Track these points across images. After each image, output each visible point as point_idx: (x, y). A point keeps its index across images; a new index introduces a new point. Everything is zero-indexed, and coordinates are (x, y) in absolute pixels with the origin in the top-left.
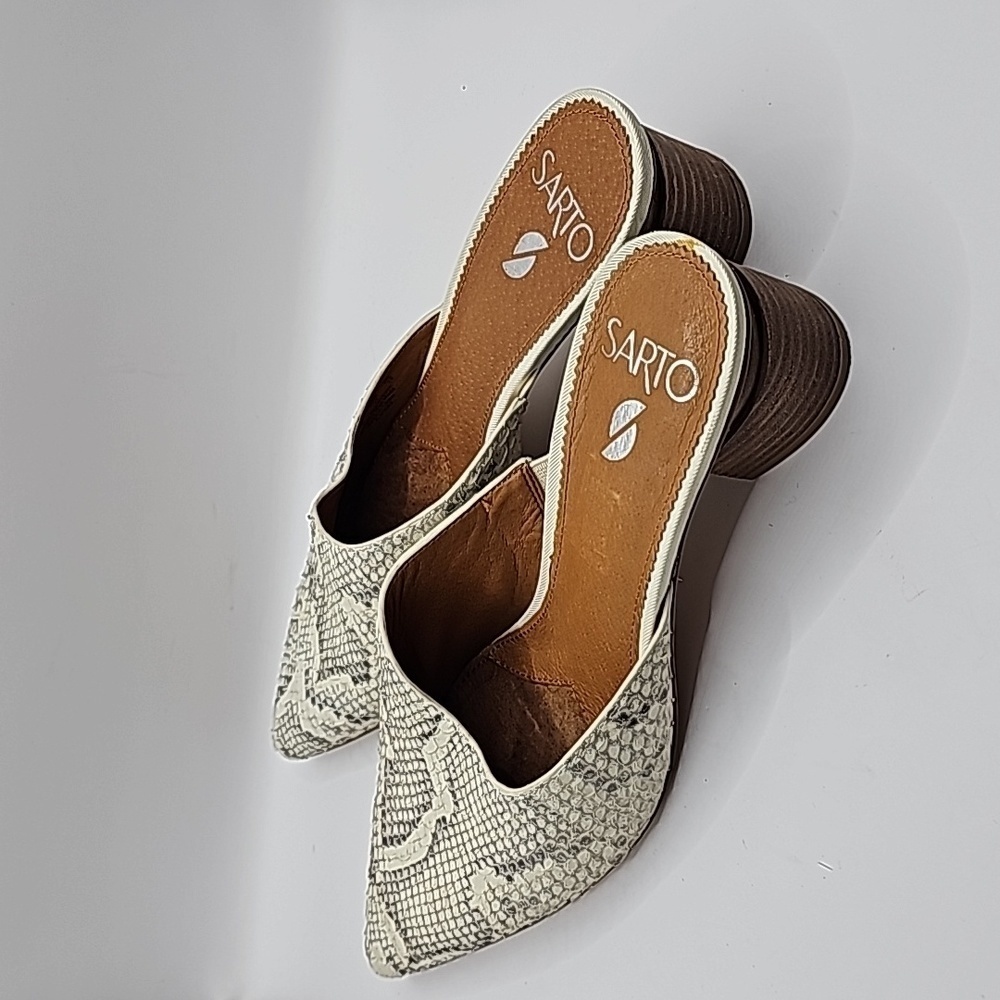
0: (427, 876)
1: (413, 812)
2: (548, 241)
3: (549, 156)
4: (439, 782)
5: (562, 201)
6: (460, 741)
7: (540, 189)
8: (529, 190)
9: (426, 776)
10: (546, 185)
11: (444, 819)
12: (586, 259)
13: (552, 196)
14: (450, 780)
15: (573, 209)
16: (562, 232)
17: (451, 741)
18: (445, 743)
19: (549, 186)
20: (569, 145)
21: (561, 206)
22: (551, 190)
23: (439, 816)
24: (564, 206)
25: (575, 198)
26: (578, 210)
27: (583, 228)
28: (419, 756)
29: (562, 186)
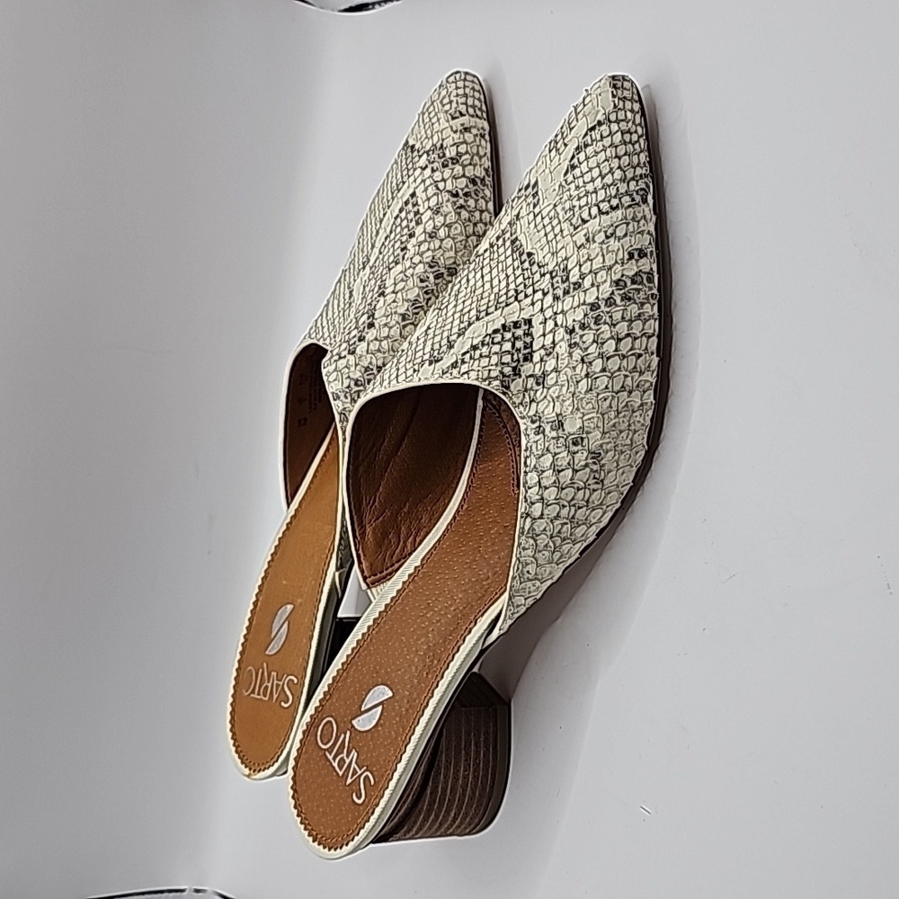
2: (353, 726)
3: (359, 798)
5: (345, 762)
7: (365, 768)
8: (374, 766)
10: (359, 772)
12: (322, 721)
13: (354, 764)
15: (334, 759)
16: (343, 736)
19: (357, 772)
20: (341, 810)
21: (345, 758)
22: (354, 769)
24: (343, 759)
25: (334, 768)
26: (330, 757)
27: (325, 744)
29: (345, 776)
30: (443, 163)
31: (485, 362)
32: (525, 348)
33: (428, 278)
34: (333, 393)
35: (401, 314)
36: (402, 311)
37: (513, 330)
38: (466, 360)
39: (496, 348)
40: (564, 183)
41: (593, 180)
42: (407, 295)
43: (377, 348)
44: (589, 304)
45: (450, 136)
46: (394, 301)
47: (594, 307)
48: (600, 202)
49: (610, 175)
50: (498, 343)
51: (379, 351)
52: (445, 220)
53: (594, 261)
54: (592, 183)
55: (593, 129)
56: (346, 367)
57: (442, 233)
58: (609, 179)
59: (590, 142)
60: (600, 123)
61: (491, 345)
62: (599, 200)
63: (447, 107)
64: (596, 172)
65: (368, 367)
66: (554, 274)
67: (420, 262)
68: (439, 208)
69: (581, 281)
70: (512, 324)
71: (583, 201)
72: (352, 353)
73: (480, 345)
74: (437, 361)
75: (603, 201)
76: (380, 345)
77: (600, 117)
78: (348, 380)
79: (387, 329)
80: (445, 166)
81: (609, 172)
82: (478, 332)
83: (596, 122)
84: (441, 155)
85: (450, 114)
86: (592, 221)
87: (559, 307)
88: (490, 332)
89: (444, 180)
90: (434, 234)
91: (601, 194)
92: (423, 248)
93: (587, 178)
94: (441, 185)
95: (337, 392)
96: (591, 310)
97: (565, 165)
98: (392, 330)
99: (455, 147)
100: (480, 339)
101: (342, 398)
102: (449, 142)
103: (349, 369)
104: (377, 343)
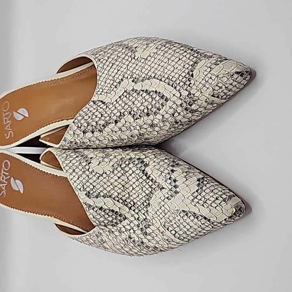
0: (160, 72)
1: (142, 95)
4: (120, 91)
6: (99, 91)
9: (122, 97)
11: (133, 81)
14: (116, 87)
17: (101, 94)
18: (103, 95)
23: (134, 84)
28: (115, 103)
30: (187, 108)
31: (98, 217)
32: (115, 223)
33: (135, 137)
34: (65, 138)
35: (113, 139)
36: (115, 138)
37: (118, 216)
38: (94, 209)
39: (107, 216)
40: (179, 212)
41: (185, 227)
42: (121, 135)
43: (93, 140)
44: (142, 241)
45: (203, 101)
46: (116, 132)
47: (142, 242)
48: (178, 233)
49: (191, 232)
50: (109, 215)
51: (93, 142)
52: (163, 127)
53: (157, 237)
54: (183, 227)
55: (205, 218)
56: (78, 135)
57: (157, 129)
58: (188, 233)
59: (199, 219)
60: (209, 220)
61: (106, 214)
62: (178, 232)
63: (217, 88)
64: (188, 227)
65: (85, 143)
66: (146, 220)
67: (138, 130)
68: (166, 121)
69: (148, 234)
70: (120, 214)
71: (175, 226)
72: (84, 132)
73: (103, 210)
74: (88, 196)
75: (179, 234)
76: (96, 141)
77: (212, 220)
78: (74, 140)
79: (103, 138)
80: (186, 109)
81: (192, 232)
82: (109, 204)
83: (209, 218)
84: (191, 103)
85: (214, 93)
86: (169, 232)
87: (135, 228)
88: (111, 209)
89: (179, 114)
90: (154, 126)
91: (181, 233)
92: (145, 126)
93: (184, 224)
94: (176, 114)
95: (67, 139)
96: (141, 242)
97: (187, 209)
98: (105, 140)
99: (199, 107)
100: (106, 208)
101: (67, 142)
102: (199, 102)
103: (78, 137)
104: (95, 139)
